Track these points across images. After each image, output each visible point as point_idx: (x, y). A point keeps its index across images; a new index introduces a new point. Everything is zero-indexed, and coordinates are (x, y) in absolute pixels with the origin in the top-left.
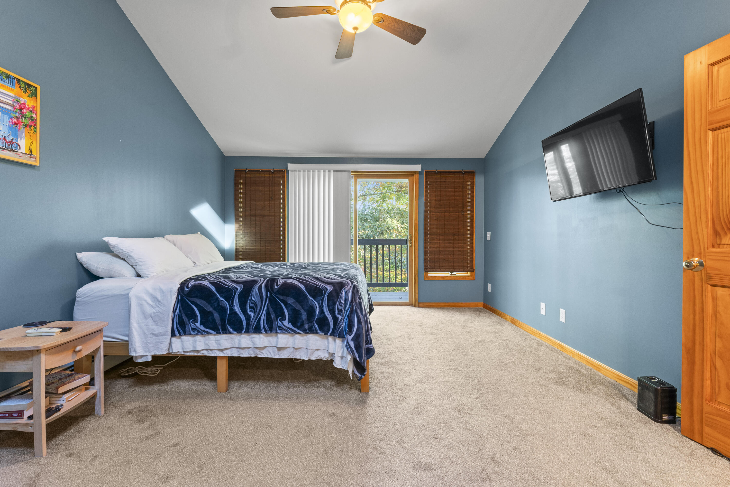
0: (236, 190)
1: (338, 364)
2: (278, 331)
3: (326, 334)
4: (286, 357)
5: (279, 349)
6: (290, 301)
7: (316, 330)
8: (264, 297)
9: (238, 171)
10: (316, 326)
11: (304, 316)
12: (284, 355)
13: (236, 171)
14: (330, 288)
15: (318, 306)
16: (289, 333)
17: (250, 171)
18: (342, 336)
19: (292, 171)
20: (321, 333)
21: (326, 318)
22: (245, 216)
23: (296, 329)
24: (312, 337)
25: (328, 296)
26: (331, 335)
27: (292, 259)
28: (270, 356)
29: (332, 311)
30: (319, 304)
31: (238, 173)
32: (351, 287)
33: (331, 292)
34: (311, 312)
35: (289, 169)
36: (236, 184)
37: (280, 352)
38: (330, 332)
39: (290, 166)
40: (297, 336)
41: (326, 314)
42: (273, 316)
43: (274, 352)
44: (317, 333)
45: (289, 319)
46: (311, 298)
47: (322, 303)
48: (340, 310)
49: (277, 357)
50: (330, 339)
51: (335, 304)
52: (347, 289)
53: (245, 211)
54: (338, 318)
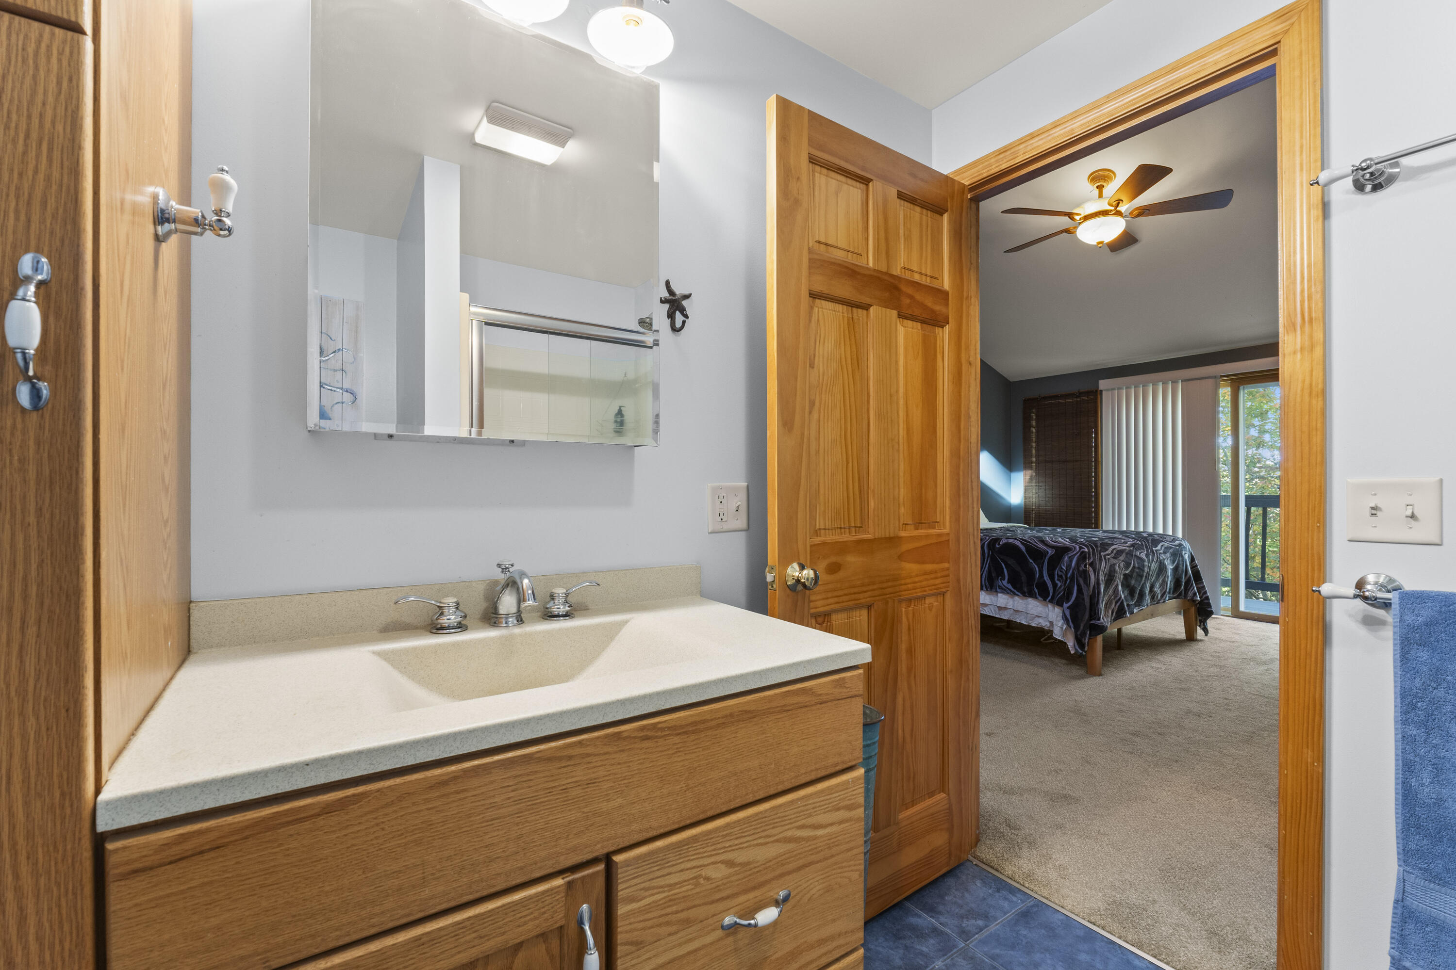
0: (1027, 428)
1: (1057, 634)
2: (998, 590)
3: (1045, 600)
4: (1006, 618)
5: (1000, 608)
6: (1011, 562)
7: (1035, 593)
8: (986, 555)
9: (1028, 400)
10: (1036, 590)
11: (1024, 578)
12: (1005, 616)
13: (1025, 400)
14: (1051, 552)
15: (1037, 569)
16: (1008, 593)
17: (1045, 398)
18: (1059, 604)
19: (1107, 390)
20: (1040, 598)
21: (1045, 583)
22: (1038, 463)
23: (1015, 591)
24: (1030, 601)
25: (1049, 560)
26: (1050, 601)
27: (1108, 524)
28: (991, 615)
29: (1051, 577)
30: (1039, 567)
31: (1029, 403)
32: (1077, 553)
33: (1051, 557)
34: (1030, 574)
35: (1101, 388)
36: (1027, 419)
37: (1001, 612)
38: (1049, 598)
39: (1103, 384)
40: (1016, 598)
41: (1045, 578)
42: (994, 575)
43: (995, 611)
44: (1036, 598)
45: (1008, 579)
46: (1031, 561)
47: (1042, 567)
48: (1060, 577)
49: (998, 616)
50: (1050, 606)
51: (1055, 569)
52: (1070, 555)
53: (1037, 456)
54: (1057, 585)
